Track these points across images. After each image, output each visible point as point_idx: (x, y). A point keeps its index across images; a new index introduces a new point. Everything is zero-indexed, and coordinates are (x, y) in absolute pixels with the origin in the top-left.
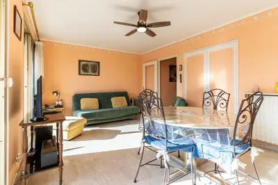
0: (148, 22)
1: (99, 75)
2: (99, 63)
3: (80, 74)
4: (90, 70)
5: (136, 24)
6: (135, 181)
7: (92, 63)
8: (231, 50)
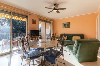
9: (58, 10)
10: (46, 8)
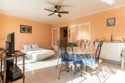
0: (60, 11)
1: (31, 33)
2: (31, 27)
3: (21, 32)
4: (27, 30)
5: (54, 11)
6: (59, 79)
7: (28, 27)
8: (88, 25)
9: (60, 14)
10: (45, 9)
